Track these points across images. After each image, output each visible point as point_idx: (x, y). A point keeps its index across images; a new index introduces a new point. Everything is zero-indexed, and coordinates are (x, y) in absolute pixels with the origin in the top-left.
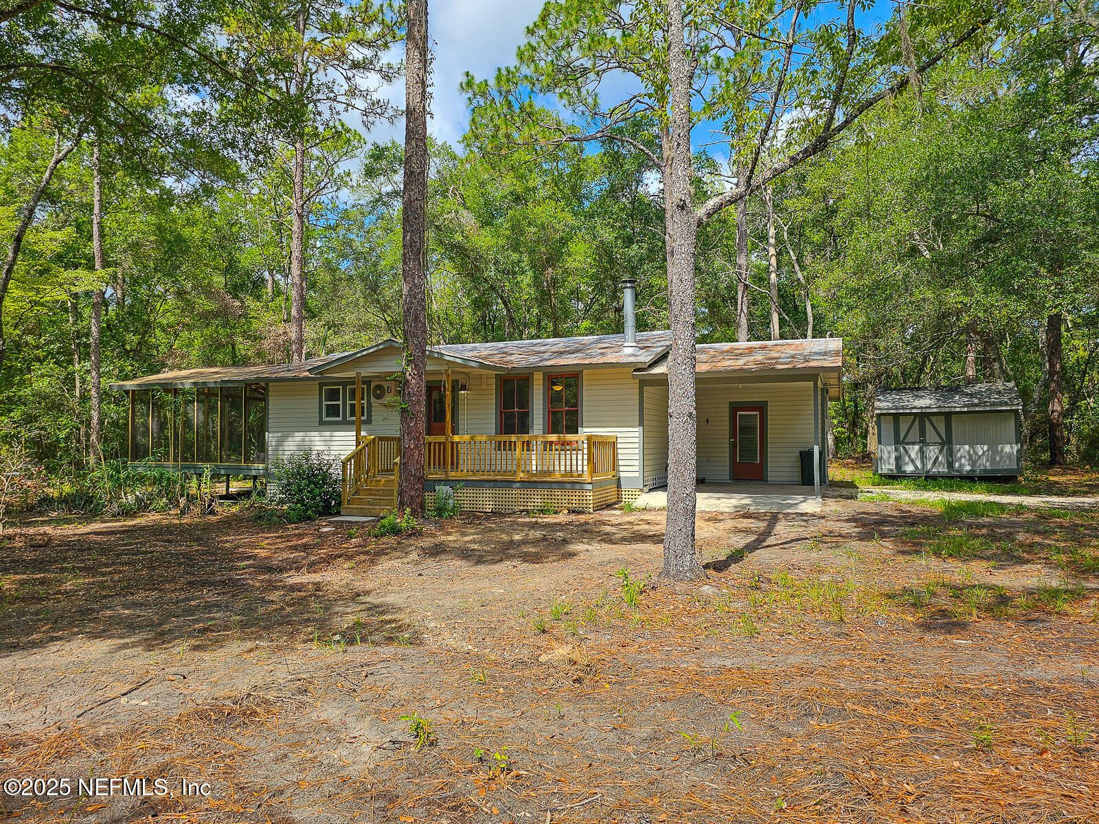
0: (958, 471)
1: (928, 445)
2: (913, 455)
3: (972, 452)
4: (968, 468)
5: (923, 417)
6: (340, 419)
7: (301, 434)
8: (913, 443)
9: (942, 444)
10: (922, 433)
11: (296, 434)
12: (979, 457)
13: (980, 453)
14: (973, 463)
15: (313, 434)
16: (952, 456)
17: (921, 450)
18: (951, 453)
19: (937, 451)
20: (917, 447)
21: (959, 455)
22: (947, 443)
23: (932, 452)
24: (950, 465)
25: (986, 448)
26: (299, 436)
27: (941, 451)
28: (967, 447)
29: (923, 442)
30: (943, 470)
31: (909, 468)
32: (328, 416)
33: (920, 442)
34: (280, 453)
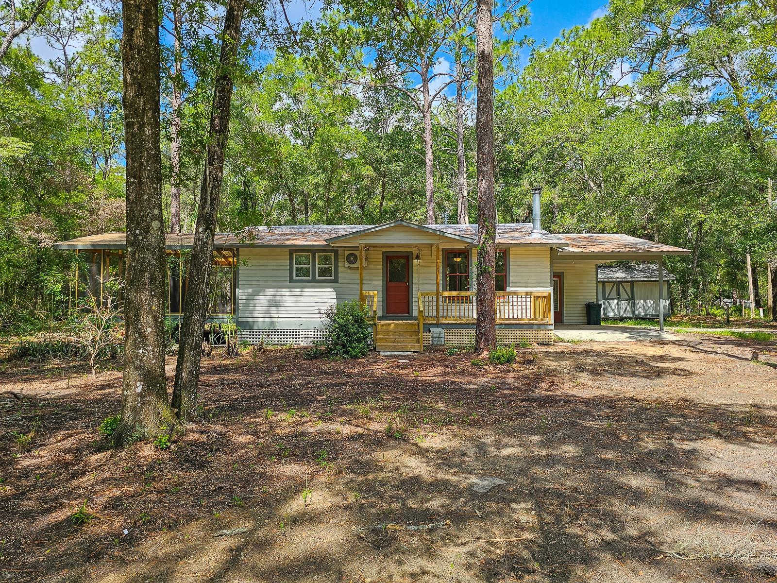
0: (638, 315)
1: (623, 300)
2: (613, 307)
3: (645, 304)
4: (643, 314)
5: (619, 283)
6: (310, 278)
7: (271, 290)
8: (613, 299)
9: (629, 299)
10: (618, 293)
11: (267, 290)
12: (649, 308)
13: (649, 305)
14: (645, 311)
15: (284, 290)
16: (634, 307)
17: (618, 304)
18: (634, 305)
19: (626, 304)
20: (615, 302)
21: (638, 306)
22: (632, 299)
23: (624, 304)
24: (634, 312)
25: (652, 302)
26: (270, 292)
27: (628, 304)
28: (642, 301)
29: (619, 299)
30: (630, 315)
31: (611, 315)
32: (297, 276)
33: (617, 298)
34: (251, 305)
